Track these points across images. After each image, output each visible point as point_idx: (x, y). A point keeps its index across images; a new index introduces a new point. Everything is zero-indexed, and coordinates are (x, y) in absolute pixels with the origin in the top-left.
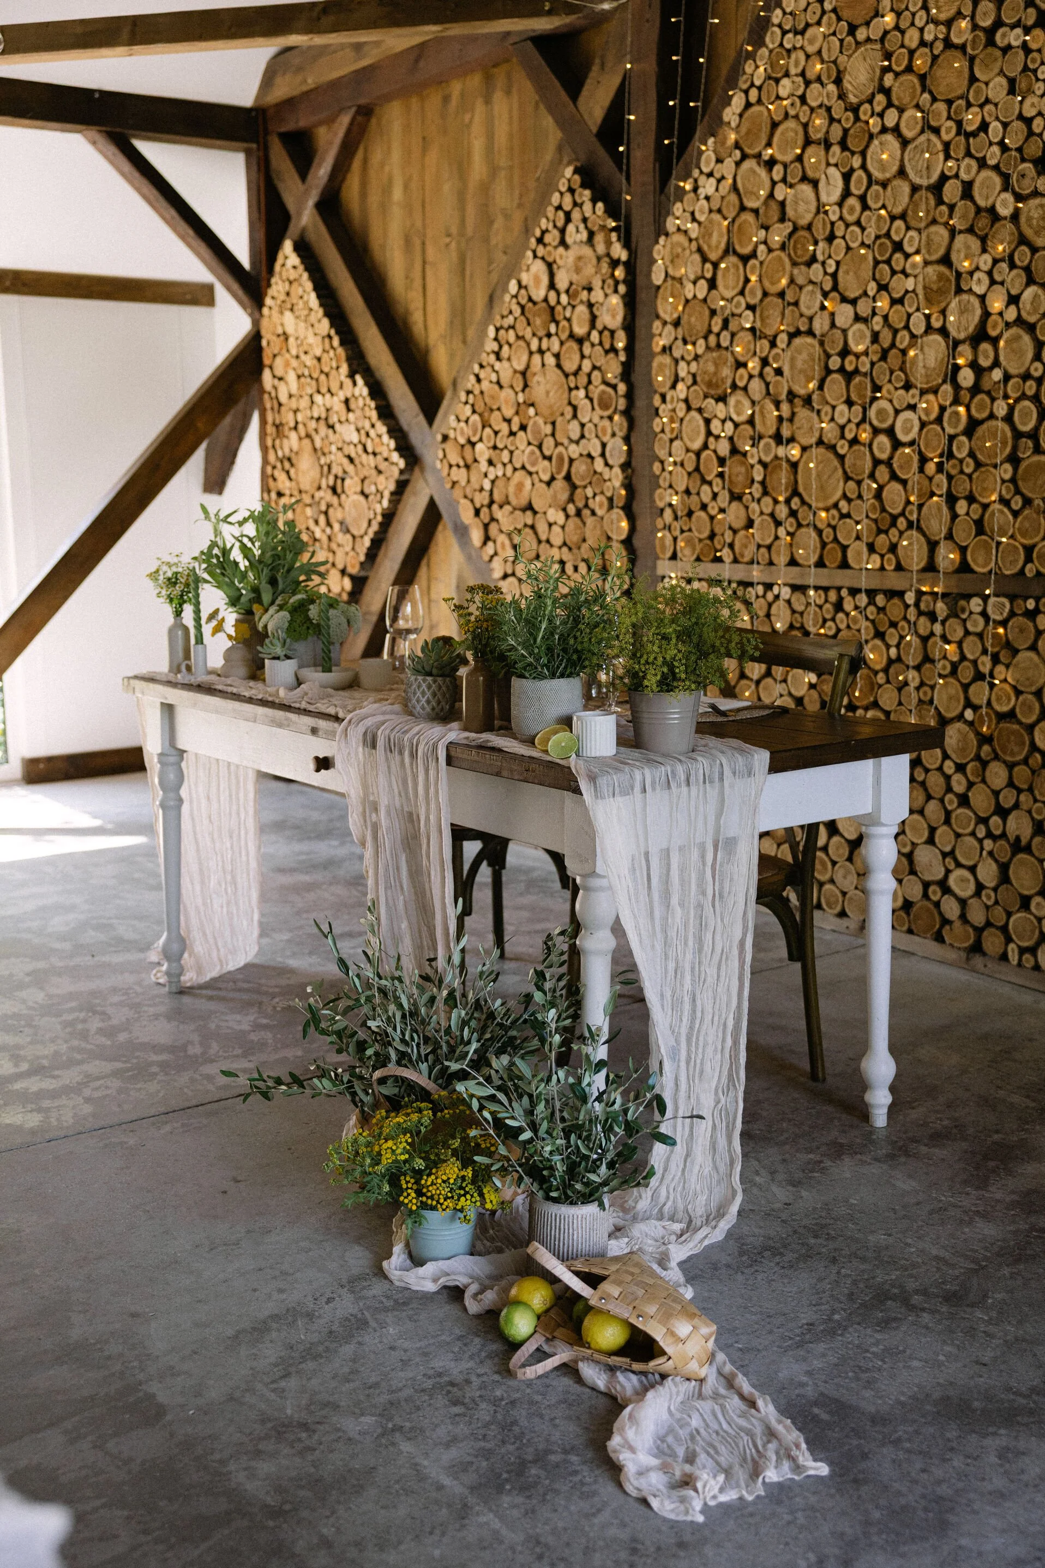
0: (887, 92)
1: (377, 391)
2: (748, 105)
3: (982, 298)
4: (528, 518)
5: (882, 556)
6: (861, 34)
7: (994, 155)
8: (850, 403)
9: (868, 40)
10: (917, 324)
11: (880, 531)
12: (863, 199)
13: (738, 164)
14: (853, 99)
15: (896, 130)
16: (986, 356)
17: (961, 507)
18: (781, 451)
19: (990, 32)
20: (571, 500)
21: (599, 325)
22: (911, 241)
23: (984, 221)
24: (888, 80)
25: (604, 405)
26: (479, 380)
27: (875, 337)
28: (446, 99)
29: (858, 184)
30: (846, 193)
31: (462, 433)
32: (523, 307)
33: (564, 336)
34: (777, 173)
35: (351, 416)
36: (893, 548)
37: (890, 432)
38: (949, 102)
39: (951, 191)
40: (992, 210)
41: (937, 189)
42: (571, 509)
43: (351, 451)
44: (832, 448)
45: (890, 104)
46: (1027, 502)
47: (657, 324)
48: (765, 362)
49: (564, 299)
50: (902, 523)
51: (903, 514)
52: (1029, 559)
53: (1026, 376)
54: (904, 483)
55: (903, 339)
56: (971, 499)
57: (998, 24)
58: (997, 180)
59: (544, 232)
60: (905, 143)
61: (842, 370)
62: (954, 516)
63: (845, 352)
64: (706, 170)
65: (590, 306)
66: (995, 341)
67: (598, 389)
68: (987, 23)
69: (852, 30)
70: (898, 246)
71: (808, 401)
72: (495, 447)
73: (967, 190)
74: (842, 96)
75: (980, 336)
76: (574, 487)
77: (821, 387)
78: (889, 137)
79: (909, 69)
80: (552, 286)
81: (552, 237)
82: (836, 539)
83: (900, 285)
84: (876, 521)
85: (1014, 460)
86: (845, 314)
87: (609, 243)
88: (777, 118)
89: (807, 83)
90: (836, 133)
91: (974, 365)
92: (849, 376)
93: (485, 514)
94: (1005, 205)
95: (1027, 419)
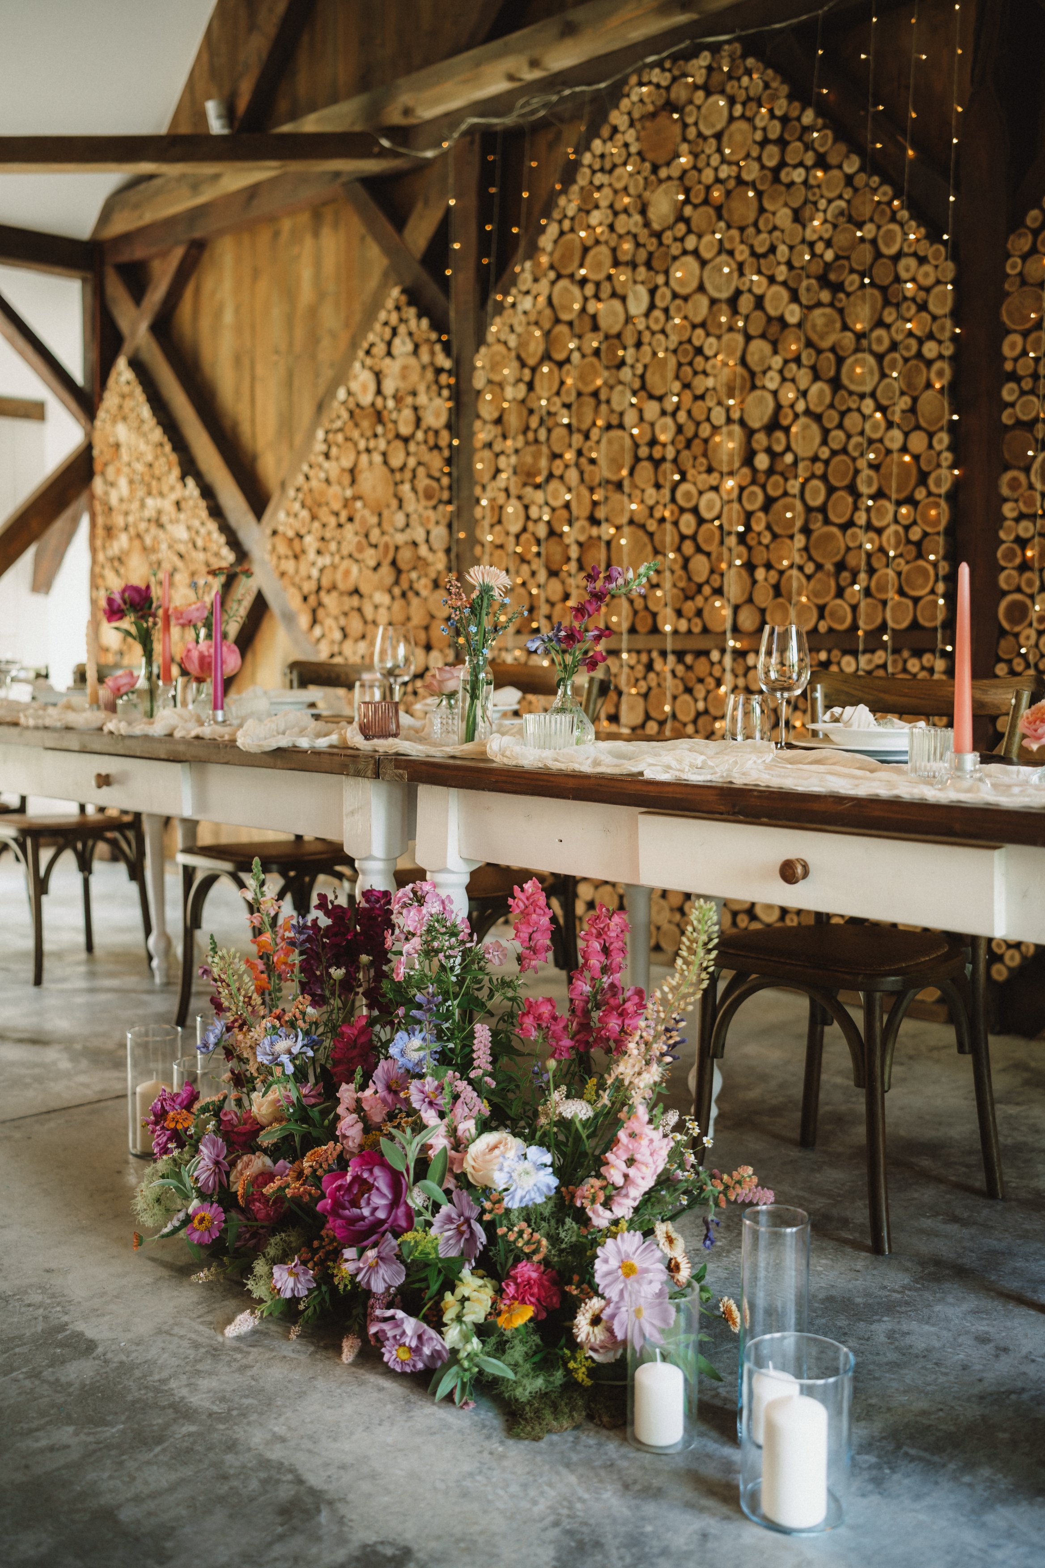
0: (687, 221)
1: (208, 492)
2: (562, 233)
3: (775, 393)
4: (355, 601)
5: (689, 620)
6: (663, 173)
7: (782, 273)
8: (658, 486)
9: (669, 178)
10: (719, 417)
11: (687, 598)
12: (666, 310)
13: (553, 283)
14: (656, 226)
15: (696, 253)
16: (779, 442)
17: (760, 574)
18: (594, 531)
19: (776, 171)
20: (397, 582)
21: (424, 425)
22: (710, 345)
23: (774, 329)
24: (688, 211)
25: (429, 496)
26: (307, 478)
27: (680, 429)
28: (276, 234)
29: (663, 297)
30: (652, 306)
31: (291, 526)
32: (351, 413)
33: (391, 435)
34: (590, 289)
35: (182, 516)
36: (699, 613)
37: (695, 511)
38: (742, 229)
39: (746, 303)
40: (781, 319)
41: (733, 302)
42: (397, 591)
43: (182, 548)
44: (643, 527)
45: (689, 231)
46: (819, 567)
47: (478, 424)
48: (580, 453)
49: (391, 404)
50: (707, 590)
51: (707, 582)
52: (821, 617)
53: (815, 459)
54: (708, 554)
55: (705, 430)
56: (769, 566)
57: (782, 164)
58: (785, 294)
59: (372, 345)
60: (703, 263)
61: (650, 458)
62: (754, 582)
63: (653, 442)
64: (524, 288)
65: (416, 409)
66: (787, 430)
67: (423, 482)
68: (771, 163)
69: (655, 169)
70: (699, 351)
71: (619, 486)
72: (323, 539)
73: (759, 302)
74: (647, 224)
75: (773, 425)
76: (399, 572)
77: (631, 473)
78: (690, 260)
79: (706, 202)
80: (379, 392)
81: (380, 349)
82: (646, 608)
83: (702, 384)
84: (683, 590)
85: (806, 531)
86: (652, 409)
87: (433, 353)
88: (589, 243)
89: (616, 214)
90: (642, 255)
91: (769, 451)
92: (657, 463)
93: (312, 600)
94: (793, 315)
95: (817, 495)
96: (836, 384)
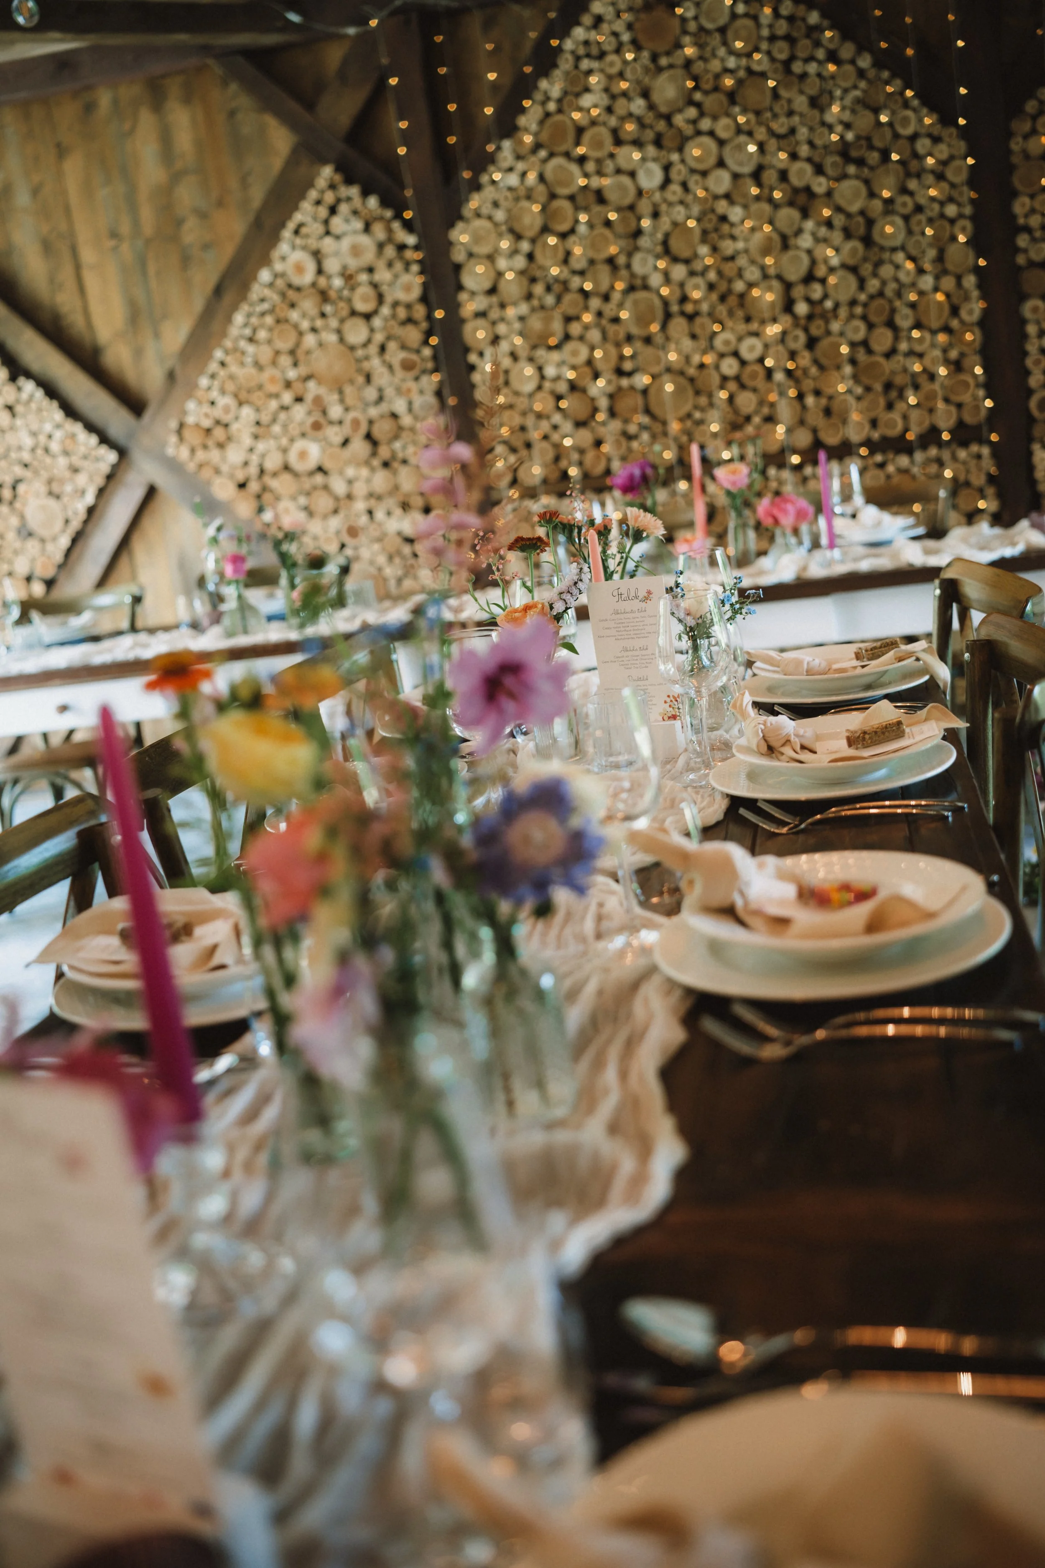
0: (698, 105)
1: (51, 391)
2: (548, 115)
3: (809, 252)
4: (319, 479)
6: (664, 61)
7: (804, 150)
8: (694, 337)
9: (671, 66)
10: (753, 273)
12: (685, 186)
13: (545, 161)
14: (663, 109)
15: (711, 133)
16: (817, 291)
17: (810, 400)
18: (625, 382)
19: (787, 65)
20: (374, 454)
21: (389, 301)
22: (735, 213)
23: (802, 199)
24: (698, 96)
25: (406, 368)
26: (223, 364)
27: (711, 287)
29: (678, 172)
30: (667, 182)
31: (207, 415)
32: (283, 295)
33: (345, 312)
34: (590, 167)
35: (19, 422)
36: (751, 440)
37: (736, 354)
38: (758, 113)
39: (770, 176)
40: (808, 190)
41: (757, 176)
42: (376, 462)
43: (26, 456)
44: (682, 373)
45: (702, 114)
46: (868, 389)
47: (463, 297)
48: (600, 314)
49: (338, 282)
50: (756, 420)
51: (756, 413)
52: (875, 427)
53: (853, 303)
54: (755, 390)
55: (739, 286)
56: (817, 393)
57: (792, 58)
58: (808, 169)
59: (300, 225)
60: (721, 143)
61: (683, 313)
62: (804, 407)
63: (684, 299)
64: (506, 164)
65: (375, 286)
66: (823, 281)
67: (395, 355)
68: (783, 56)
69: (654, 58)
70: (724, 219)
71: (648, 340)
72: (258, 423)
73: (783, 176)
74: (651, 107)
75: (809, 278)
76: (376, 444)
77: (664, 327)
78: (706, 140)
79: (716, 89)
80: (320, 271)
81: (317, 228)
83: (728, 247)
85: (853, 361)
86: (679, 272)
87: (390, 231)
88: (584, 122)
89: (613, 97)
90: (649, 135)
91: (808, 300)
92: (691, 318)
93: (254, 486)
94: (820, 185)
95: (860, 331)
96: (867, 241)
